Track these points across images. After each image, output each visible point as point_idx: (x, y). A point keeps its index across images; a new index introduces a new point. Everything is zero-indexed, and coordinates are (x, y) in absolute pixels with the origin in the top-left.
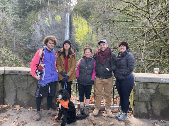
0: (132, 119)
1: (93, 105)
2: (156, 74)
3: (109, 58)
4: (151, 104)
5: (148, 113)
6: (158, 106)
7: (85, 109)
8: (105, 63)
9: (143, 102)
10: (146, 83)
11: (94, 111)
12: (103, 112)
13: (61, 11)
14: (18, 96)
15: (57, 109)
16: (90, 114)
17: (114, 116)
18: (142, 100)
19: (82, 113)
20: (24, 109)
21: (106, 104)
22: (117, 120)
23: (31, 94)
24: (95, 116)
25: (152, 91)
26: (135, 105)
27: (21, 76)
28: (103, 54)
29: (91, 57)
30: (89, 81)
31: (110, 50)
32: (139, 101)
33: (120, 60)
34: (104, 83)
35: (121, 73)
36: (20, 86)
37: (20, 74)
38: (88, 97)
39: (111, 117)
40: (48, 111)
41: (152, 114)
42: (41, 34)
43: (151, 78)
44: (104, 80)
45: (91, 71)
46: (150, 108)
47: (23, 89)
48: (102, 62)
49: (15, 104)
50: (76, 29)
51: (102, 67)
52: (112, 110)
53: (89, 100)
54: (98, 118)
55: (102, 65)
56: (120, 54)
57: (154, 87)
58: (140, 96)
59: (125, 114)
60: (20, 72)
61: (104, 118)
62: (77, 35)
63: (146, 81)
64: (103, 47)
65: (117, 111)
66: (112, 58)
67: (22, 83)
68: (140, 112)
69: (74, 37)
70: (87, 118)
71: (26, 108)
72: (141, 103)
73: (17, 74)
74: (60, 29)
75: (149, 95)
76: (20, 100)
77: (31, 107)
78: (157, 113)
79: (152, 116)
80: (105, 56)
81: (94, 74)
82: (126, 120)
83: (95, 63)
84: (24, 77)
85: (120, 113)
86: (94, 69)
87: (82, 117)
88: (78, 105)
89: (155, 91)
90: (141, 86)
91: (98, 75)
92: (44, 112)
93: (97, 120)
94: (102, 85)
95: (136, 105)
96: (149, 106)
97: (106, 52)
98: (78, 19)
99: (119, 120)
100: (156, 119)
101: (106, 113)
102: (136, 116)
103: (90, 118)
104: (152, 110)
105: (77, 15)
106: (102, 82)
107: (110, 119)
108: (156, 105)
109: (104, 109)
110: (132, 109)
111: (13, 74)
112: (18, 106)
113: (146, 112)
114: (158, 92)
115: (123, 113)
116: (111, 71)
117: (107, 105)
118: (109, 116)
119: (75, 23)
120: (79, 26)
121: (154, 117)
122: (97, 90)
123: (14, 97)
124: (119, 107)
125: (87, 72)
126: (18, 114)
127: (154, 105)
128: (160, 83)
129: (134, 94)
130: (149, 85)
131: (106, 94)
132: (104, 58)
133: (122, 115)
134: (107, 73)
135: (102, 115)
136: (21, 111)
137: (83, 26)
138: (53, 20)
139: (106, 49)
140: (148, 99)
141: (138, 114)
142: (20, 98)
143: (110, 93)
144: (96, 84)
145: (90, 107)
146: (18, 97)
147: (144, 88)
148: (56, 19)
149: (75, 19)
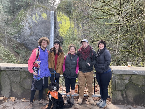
0: (110, 105)
1: (78, 94)
2: (129, 67)
3: (90, 55)
4: (126, 93)
5: (124, 100)
6: (131, 93)
7: (71, 98)
8: (87, 59)
9: (119, 91)
10: (121, 75)
11: (79, 100)
12: (86, 100)
13: (47, 9)
14: (12, 88)
15: (47, 99)
16: (76, 102)
17: (95, 103)
18: (118, 89)
19: (69, 102)
20: (18, 100)
21: (88, 93)
22: (98, 107)
23: (24, 87)
24: (79, 104)
25: (127, 82)
26: (112, 93)
27: (15, 72)
28: (85, 52)
29: (75, 54)
30: (74, 75)
31: (90, 48)
32: (116, 90)
33: (99, 56)
34: (86, 76)
35: (100, 67)
36: (14, 80)
37: (14, 70)
38: (73, 88)
39: (93, 105)
40: (39, 102)
41: (127, 100)
42: (29, 30)
43: (125, 71)
44: (86, 73)
45: (75, 66)
46: (125, 95)
47: (16, 83)
48: (85, 58)
49: (10, 96)
50: (60, 25)
51: (84, 63)
52: (94, 99)
53: (74, 91)
54: (82, 106)
55: (84, 60)
56: (99, 51)
57: (128, 78)
58: (116, 86)
59: (104, 101)
60: (14, 68)
61: (87, 105)
62: (61, 30)
63: (121, 73)
64: (84, 46)
65: (98, 99)
66: (92, 54)
67: (16, 78)
68: (117, 99)
69: (58, 31)
70: (73, 107)
71: (20, 100)
72: (117, 91)
73: (11, 70)
74: (46, 25)
75: (124, 85)
76: (14, 92)
77: (25, 99)
78: (131, 100)
79: (127, 102)
80: (86, 53)
81: (78, 68)
82: (105, 107)
83: (78, 59)
84: (17, 72)
85: (100, 101)
86: (78, 64)
87: (69, 105)
88: (65, 95)
89: (129, 81)
90: (117, 77)
91: (81, 69)
92: (36, 102)
93: (82, 108)
94: (84, 77)
95: (114, 94)
96: (124, 94)
97: (87, 49)
98: (62, 16)
99: (99, 107)
100: (130, 105)
101: (89, 101)
102: (114, 103)
103: (76, 106)
104: (126, 97)
105: (61, 13)
106: (85, 75)
107: (92, 106)
108: (130, 93)
109: (87, 98)
110: (111, 97)
111: (8, 70)
112: (13, 98)
113: (122, 99)
114: (131, 82)
115: (103, 101)
116: (92, 66)
117: (89, 95)
118: (92, 104)
119: (58, 20)
120: (62, 22)
121: (128, 103)
122: (80, 82)
123: (9, 90)
124: (99, 95)
125: (71, 66)
126: (13, 105)
127: (128, 93)
128: (132, 75)
129: (112, 84)
130: (124, 77)
131: (88, 85)
132: (86, 55)
133: (102, 102)
134: (88, 67)
135: (85, 103)
136: (16, 103)
137: (66, 22)
138: (40, 17)
139: (87, 47)
140: (123, 88)
141: (115, 101)
142: (14, 90)
143: (91, 85)
144: (80, 77)
145: (75, 96)
146: (12, 90)
147: (119, 79)
148: (42, 16)
149: (58, 16)
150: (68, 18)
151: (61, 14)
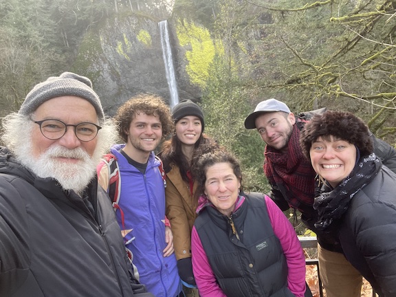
50: (188, 53)
62: (192, 67)
69: (185, 72)
74: (153, 61)
98: (189, 29)
105: (184, 21)
119: (182, 41)
120: (193, 46)
137: (203, 44)
138: (134, 42)
148: (139, 40)
150: (207, 31)
151: (186, 24)
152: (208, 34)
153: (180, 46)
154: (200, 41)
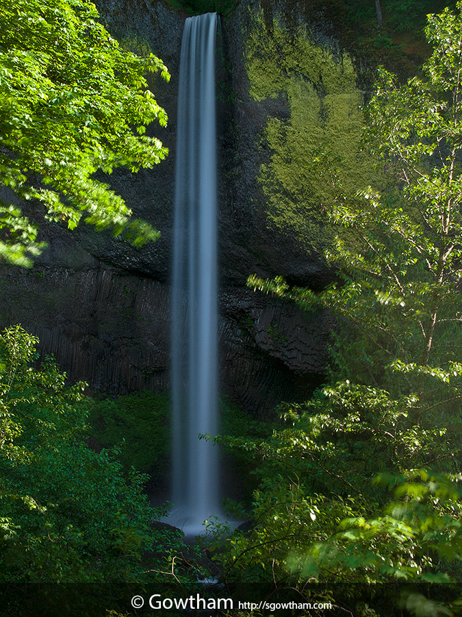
62: (280, 171)
69: (256, 187)
98: (287, 49)
119: (259, 83)
120: (294, 103)
137: (327, 100)
149: (257, 55)
150: (348, 63)
151: (278, 30)
152: (350, 71)
153: (248, 99)
154: (321, 91)
